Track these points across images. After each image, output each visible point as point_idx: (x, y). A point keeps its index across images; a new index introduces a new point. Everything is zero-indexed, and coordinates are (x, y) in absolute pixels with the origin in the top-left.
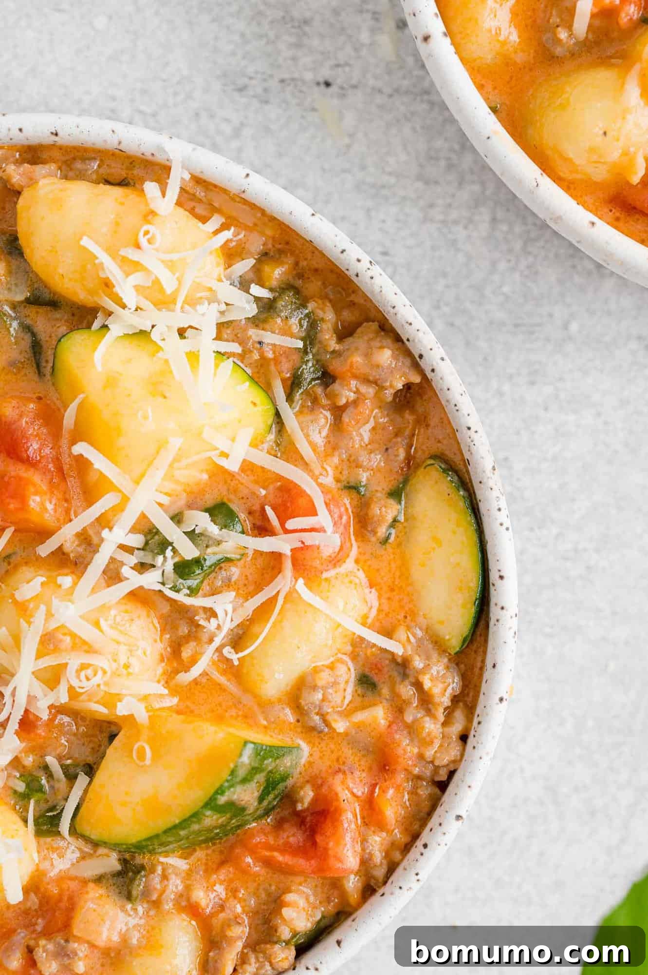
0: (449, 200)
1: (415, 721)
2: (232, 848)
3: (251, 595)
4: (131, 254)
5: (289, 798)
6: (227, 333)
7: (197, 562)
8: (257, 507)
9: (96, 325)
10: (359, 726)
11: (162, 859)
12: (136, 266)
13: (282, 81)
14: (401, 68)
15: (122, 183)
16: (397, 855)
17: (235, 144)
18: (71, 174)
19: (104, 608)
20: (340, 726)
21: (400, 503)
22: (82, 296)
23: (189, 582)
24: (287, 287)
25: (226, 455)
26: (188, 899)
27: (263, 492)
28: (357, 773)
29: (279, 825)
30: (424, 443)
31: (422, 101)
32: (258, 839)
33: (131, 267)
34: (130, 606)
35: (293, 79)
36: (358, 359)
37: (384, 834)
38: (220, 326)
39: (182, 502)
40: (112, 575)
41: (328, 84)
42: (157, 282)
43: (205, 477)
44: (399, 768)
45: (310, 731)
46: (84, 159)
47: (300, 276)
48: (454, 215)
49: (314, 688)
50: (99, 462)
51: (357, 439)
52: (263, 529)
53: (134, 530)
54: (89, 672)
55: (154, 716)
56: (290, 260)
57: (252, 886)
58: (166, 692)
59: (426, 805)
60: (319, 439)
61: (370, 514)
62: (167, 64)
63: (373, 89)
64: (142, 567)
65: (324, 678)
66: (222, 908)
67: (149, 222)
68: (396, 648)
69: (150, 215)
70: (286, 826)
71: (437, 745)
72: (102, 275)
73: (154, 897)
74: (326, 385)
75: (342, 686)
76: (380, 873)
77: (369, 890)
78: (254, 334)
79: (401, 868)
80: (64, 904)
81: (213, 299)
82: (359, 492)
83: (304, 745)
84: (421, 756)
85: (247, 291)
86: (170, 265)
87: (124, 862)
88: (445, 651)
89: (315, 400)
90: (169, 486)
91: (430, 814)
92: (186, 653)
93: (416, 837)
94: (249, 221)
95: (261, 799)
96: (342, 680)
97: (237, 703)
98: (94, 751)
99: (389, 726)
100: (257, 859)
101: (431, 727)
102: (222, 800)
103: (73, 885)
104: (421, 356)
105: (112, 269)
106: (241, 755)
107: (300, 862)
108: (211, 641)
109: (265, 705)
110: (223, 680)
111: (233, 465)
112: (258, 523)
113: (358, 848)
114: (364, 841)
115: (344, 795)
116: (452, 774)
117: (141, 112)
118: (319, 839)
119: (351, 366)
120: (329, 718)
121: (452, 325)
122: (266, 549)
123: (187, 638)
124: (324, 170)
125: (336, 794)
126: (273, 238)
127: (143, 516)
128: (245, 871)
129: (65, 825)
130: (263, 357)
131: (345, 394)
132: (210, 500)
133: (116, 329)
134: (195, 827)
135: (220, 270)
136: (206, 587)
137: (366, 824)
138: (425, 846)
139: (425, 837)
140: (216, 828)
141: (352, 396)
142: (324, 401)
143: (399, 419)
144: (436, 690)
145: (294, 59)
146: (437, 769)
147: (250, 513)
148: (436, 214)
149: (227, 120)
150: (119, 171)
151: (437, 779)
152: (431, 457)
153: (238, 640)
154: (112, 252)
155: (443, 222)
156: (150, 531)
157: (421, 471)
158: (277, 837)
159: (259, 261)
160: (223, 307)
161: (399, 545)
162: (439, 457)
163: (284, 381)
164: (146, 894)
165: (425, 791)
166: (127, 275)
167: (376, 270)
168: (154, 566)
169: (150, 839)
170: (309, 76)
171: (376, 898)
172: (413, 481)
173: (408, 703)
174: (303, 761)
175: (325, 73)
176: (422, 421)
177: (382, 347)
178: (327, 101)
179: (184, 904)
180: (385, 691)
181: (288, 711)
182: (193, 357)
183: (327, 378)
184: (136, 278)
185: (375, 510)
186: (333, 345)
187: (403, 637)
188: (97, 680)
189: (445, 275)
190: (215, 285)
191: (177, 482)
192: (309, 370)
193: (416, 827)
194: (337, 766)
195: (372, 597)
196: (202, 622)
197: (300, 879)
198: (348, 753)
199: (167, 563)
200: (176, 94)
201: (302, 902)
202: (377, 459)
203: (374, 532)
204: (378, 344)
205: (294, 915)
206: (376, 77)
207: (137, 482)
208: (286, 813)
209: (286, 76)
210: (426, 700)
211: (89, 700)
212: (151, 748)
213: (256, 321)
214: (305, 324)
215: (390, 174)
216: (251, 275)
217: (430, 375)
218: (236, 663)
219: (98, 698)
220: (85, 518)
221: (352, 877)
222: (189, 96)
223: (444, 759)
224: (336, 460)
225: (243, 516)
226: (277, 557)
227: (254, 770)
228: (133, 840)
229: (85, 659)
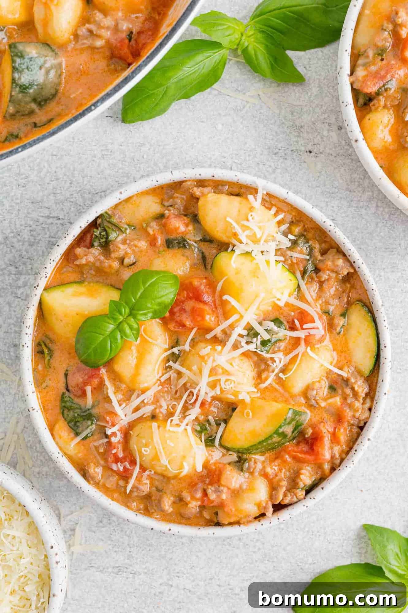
0: (359, 199)
1: (352, 402)
2: (280, 452)
3: (289, 354)
4: (246, 223)
5: (302, 433)
6: (279, 253)
7: (269, 341)
8: (291, 320)
9: (230, 249)
10: (330, 404)
11: (253, 456)
12: (248, 228)
13: (292, 151)
14: (340, 145)
15: (238, 195)
16: (344, 456)
17: (273, 176)
18: (217, 191)
19: (234, 358)
20: (323, 404)
21: (345, 318)
22: (224, 239)
23: (266, 348)
24: (301, 235)
25: (279, 300)
26: (264, 472)
27: (293, 313)
28: (329, 423)
29: (298, 443)
30: (354, 295)
31: (348, 159)
32: (290, 449)
33: (245, 228)
34: (243, 358)
35: (297, 150)
36: (330, 263)
37: (339, 446)
38: (277, 250)
39: (261, 318)
40: (236, 346)
41: (310, 152)
42: (255, 234)
43: (270, 308)
44: (345, 420)
45: (311, 407)
46: (222, 185)
47: (305, 230)
48: (361, 204)
49: (313, 389)
50: (233, 302)
51: (328, 294)
52: (293, 328)
53: (244, 329)
54: (229, 382)
55: (252, 400)
56: (302, 224)
57: (287, 467)
58: (256, 390)
59: (355, 436)
60: (314, 295)
61: (334, 322)
62: (246, 143)
63: (329, 154)
64: (248, 343)
65: (317, 385)
66: (276, 475)
67: (251, 211)
68: (345, 374)
69: (252, 208)
70: (301, 444)
71: (360, 412)
72: (234, 231)
73: (252, 470)
74: (317, 273)
75: (323, 389)
76: (338, 462)
77: (333, 469)
78: (289, 253)
79: (346, 460)
80: (217, 473)
81: (274, 239)
82: (329, 314)
83: (308, 412)
84: (354, 416)
85: (287, 237)
86: (260, 228)
87: (239, 457)
88: (362, 376)
89: (312, 279)
90: (257, 312)
91: (357, 439)
92: (264, 376)
93: (351, 448)
94: (286, 209)
95: (293, 432)
96: (323, 387)
97: (283, 396)
98: (226, 414)
99: (342, 405)
100: (290, 457)
101: (358, 404)
102: (281, 430)
103: (220, 466)
104: (354, 262)
105: (238, 229)
106: (288, 413)
107: (308, 457)
108: (273, 371)
109: (293, 396)
110: (277, 386)
111: (281, 304)
112: (292, 326)
113: (330, 452)
114: (332, 449)
115: (324, 431)
116: (365, 423)
117: (235, 163)
118: (315, 448)
119: (327, 265)
120: (318, 401)
121: (360, 248)
122: (295, 336)
123: (264, 371)
124: (309, 186)
125: (321, 431)
126: (295, 216)
127: (248, 323)
128: (285, 461)
129: (217, 442)
130: (292, 262)
131: (324, 276)
132: (272, 317)
133: (238, 251)
134: (270, 442)
135: (276, 229)
136: (271, 351)
137: (332, 443)
138: (356, 451)
139: (355, 447)
140: (276, 443)
141: (327, 277)
142: (316, 279)
143: (344, 287)
144: (360, 390)
145: (297, 142)
146: (360, 421)
147: (288, 322)
148: (354, 204)
149: (270, 166)
150: (236, 190)
151: (360, 425)
152: (357, 301)
153: (284, 370)
154: (238, 223)
155: (357, 207)
156: (249, 329)
157: (353, 306)
158: (298, 448)
159: (290, 225)
160: (278, 243)
161: (344, 335)
162: (360, 301)
163: (300, 271)
164: (249, 469)
165: (355, 430)
166: (244, 231)
167: (337, 229)
168: (251, 342)
169: (252, 446)
170: (303, 149)
171: (337, 471)
172: (350, 310)
173: (348, 395)
174: (308, 418)
175: (309, 147)
176: (353, 287)
177: (338, 259)
178: (310, 158)
179: (262, 473)
180: (340, 392)
181: (302, 399)
182: (268, 262)
183: (317, 270)
184: (247, 232)
185: (336, 321)
186: (319, 257)
187: (347, 370)
188: (232, 385)
189: (357, 228)
190: (275, 235)
191: (260, 311)
192: (310, 267)
193: (351, 444)
194: (321, 420)
195: (335, 354)
196: (270, 364)
197: (306, 464)
198: (325, 416)
199: (257, 341)
200: (249, 155)
201: (307, 474)
202: (336, 302)
203: (336, 330)
204: (337, 257)
205: (305, 478)
206: (330, 149)
207: (246, 310)
208: (300, 439)
209: (294, 148)
210: (355, 395)
211: (227, 394)
212: (252, 412)
213: (290, 249)
214: (308, 249)
215: (335, 188)
216: (287, 230)
217: (357, 269)
218: (284, 379)
219: (231, 393)
220: (225, 325)
221: (326, 464)
222: (255, 156)
223: (363, 417)
224: (320, 302)
225: (285, 323)
226: (298, 339)
227: (293, 420)
228: (246, 447)
229: (228, 377)
